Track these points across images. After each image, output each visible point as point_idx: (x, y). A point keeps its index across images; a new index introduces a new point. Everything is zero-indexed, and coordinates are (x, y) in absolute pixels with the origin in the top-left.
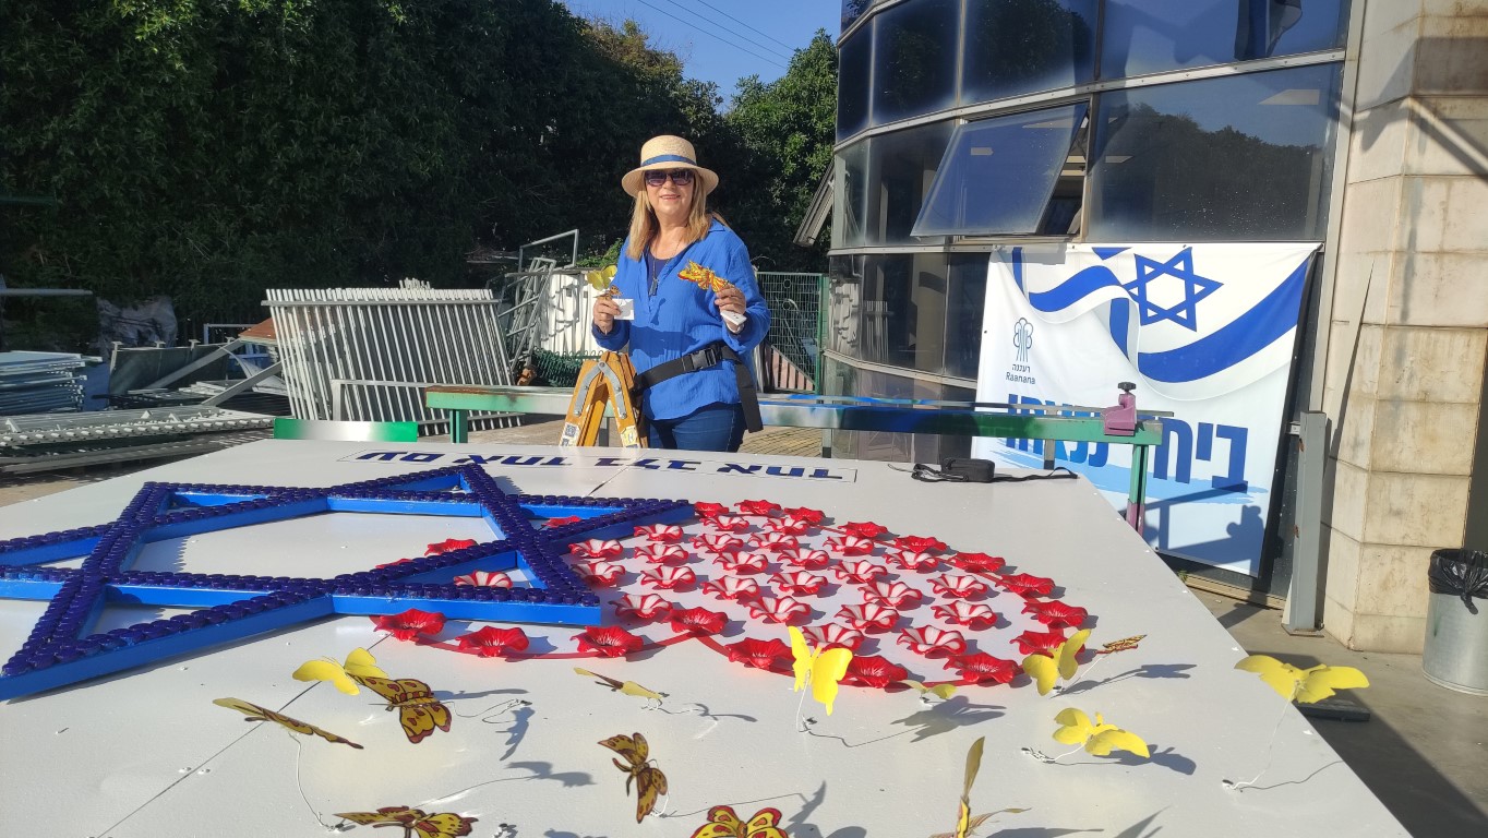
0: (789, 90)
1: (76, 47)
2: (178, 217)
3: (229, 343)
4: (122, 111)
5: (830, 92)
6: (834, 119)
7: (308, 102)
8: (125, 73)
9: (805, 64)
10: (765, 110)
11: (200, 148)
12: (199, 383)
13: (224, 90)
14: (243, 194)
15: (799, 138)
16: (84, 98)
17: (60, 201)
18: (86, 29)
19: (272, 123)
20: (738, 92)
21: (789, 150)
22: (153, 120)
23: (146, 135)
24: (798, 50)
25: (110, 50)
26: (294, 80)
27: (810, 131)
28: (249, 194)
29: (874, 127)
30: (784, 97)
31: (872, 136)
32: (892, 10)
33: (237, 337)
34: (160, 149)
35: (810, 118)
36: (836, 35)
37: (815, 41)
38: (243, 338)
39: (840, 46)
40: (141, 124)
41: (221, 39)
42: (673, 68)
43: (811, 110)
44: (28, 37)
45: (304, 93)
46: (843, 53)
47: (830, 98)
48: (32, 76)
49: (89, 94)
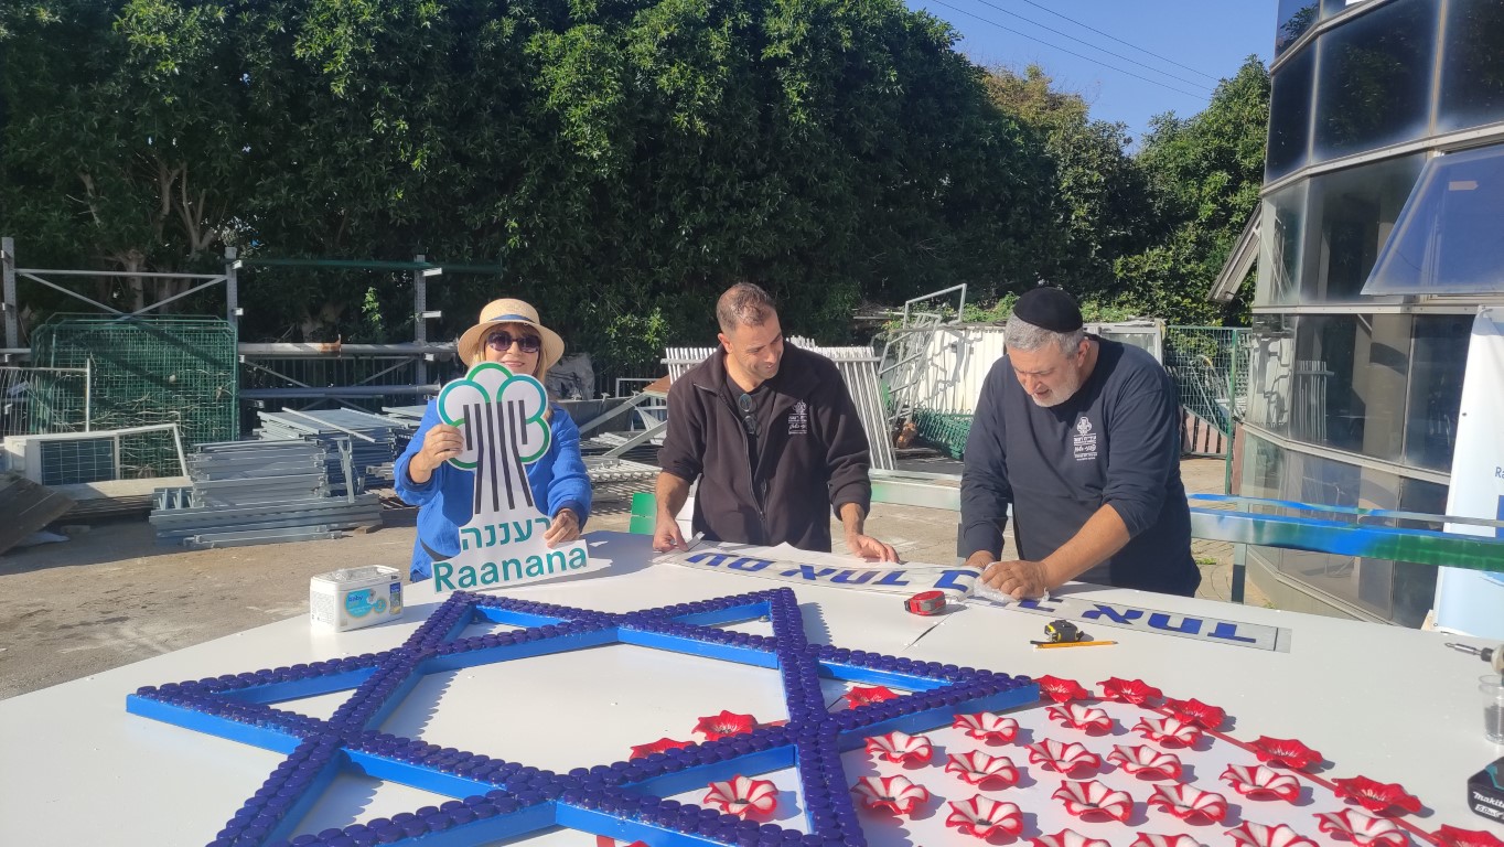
0: (1211, 125)
1: (524, 132)
2: (599, 281)
3: (634, 397)
4: (558, 187)
5: (1260, 123)
6: (1264, 154)
7: (716, 169)
8: (560, 153)
9: (1232, 95)
10: (1182, 148)
11: (619, 217)
12: (607, 434)
13: (642, 163)
14: (654, 258)
15: (1222, 177)
16: (528, 177)
17: (506, 269)
18: (533, 116)
19: (682, 191)
20: (1151, 131)
21: (1208, 190)
22: (581, 194)
23: (576, 208)
24: (1223, 80)
25: (551, 133)
26: (703, 149)
27: (1234, 168)
28: (659, 258)
29: (1314, 163)
30: (1204, 133)
31: (1311, 176)
32: (1340, 28)
33: (642, 391)
34: (587, 218)
35: (1235, 153)
36: (1269, 60)
37: (1245, 68)
38: (647, 392)
39: (1273, 74)
40: (572, 197)
41: (641, 116)
42: (1076, 110)
43: (1236, 145)
44: (487, 126)
45: (711, 161)
46: (1276, 81)
47: (1260, 132)
48: (489, 159)
49: (532, 173)
